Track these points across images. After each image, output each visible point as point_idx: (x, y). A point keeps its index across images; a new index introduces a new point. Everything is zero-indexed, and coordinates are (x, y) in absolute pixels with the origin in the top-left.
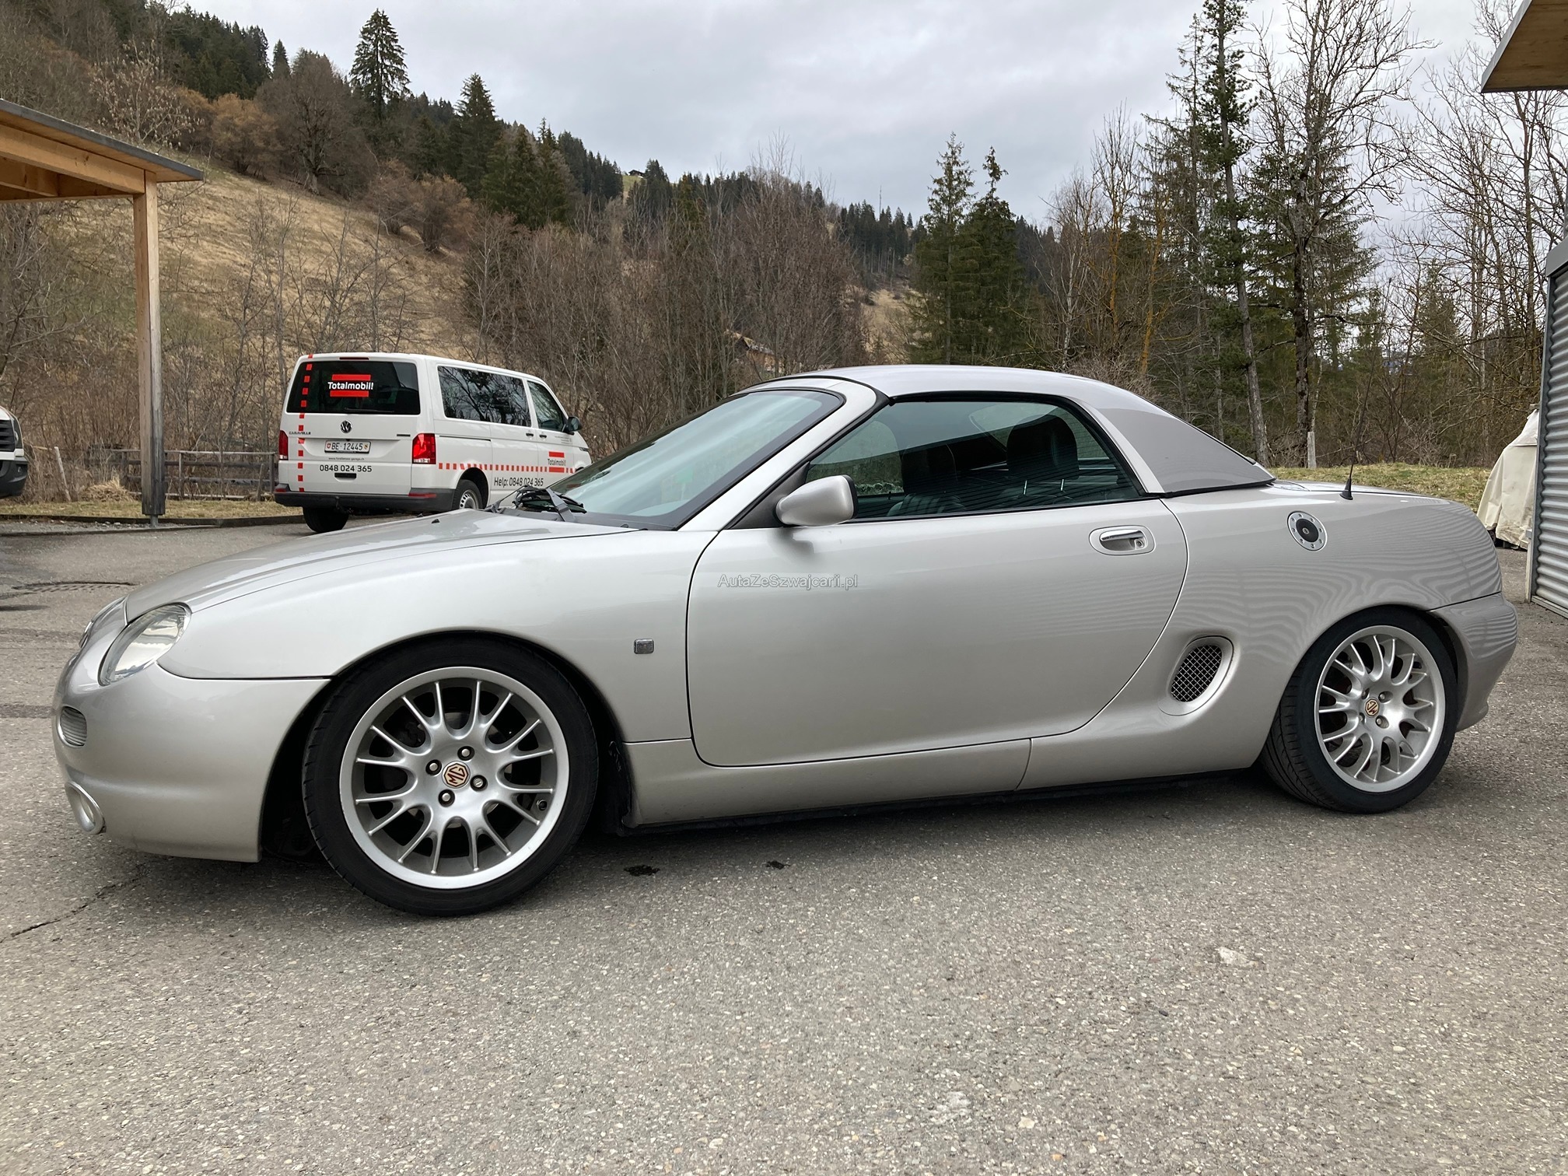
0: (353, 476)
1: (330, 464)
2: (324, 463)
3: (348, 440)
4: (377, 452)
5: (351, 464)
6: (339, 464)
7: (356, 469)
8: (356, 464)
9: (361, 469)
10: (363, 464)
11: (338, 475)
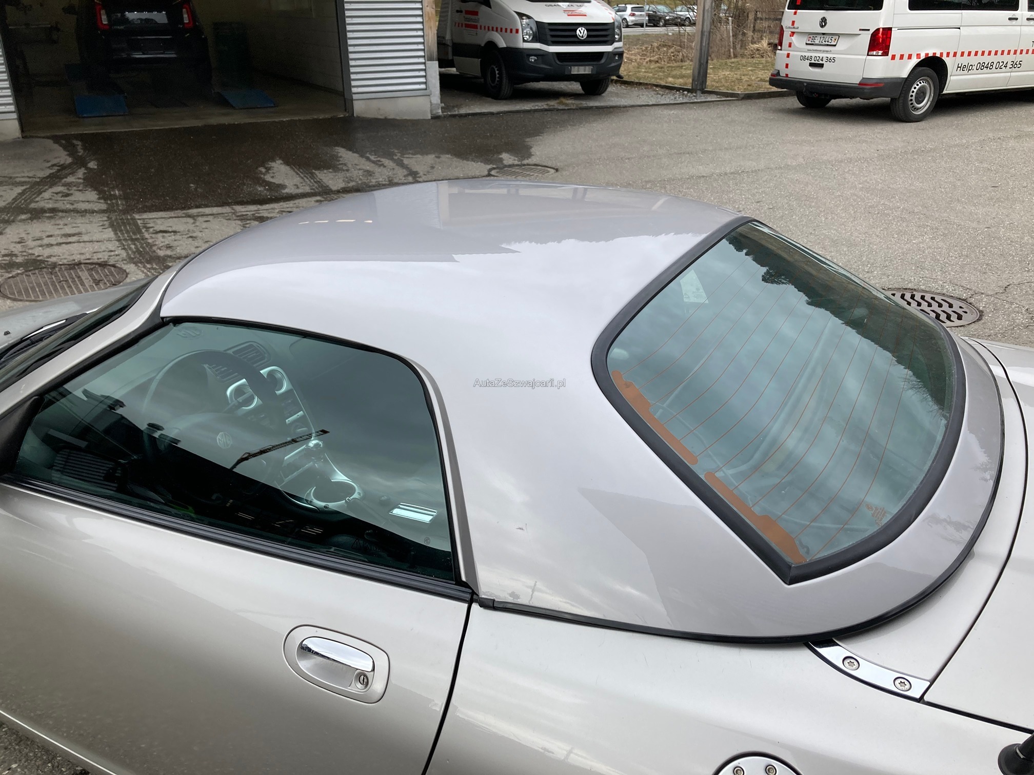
0: (821, 66)
1: (807, 54)
2: (804, 54)
3: (824, 34)
4: (842, 44)
5: (821, 55)
6: (813, 55)
7: (825, 59)
8: (825, 55)
9: (829, 60)
10: (829, 56)
11: (812, 65)
